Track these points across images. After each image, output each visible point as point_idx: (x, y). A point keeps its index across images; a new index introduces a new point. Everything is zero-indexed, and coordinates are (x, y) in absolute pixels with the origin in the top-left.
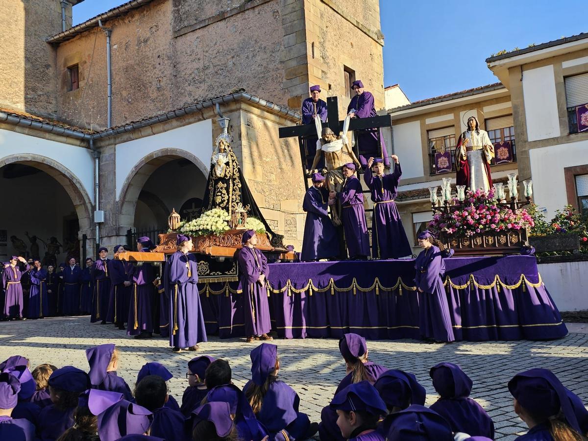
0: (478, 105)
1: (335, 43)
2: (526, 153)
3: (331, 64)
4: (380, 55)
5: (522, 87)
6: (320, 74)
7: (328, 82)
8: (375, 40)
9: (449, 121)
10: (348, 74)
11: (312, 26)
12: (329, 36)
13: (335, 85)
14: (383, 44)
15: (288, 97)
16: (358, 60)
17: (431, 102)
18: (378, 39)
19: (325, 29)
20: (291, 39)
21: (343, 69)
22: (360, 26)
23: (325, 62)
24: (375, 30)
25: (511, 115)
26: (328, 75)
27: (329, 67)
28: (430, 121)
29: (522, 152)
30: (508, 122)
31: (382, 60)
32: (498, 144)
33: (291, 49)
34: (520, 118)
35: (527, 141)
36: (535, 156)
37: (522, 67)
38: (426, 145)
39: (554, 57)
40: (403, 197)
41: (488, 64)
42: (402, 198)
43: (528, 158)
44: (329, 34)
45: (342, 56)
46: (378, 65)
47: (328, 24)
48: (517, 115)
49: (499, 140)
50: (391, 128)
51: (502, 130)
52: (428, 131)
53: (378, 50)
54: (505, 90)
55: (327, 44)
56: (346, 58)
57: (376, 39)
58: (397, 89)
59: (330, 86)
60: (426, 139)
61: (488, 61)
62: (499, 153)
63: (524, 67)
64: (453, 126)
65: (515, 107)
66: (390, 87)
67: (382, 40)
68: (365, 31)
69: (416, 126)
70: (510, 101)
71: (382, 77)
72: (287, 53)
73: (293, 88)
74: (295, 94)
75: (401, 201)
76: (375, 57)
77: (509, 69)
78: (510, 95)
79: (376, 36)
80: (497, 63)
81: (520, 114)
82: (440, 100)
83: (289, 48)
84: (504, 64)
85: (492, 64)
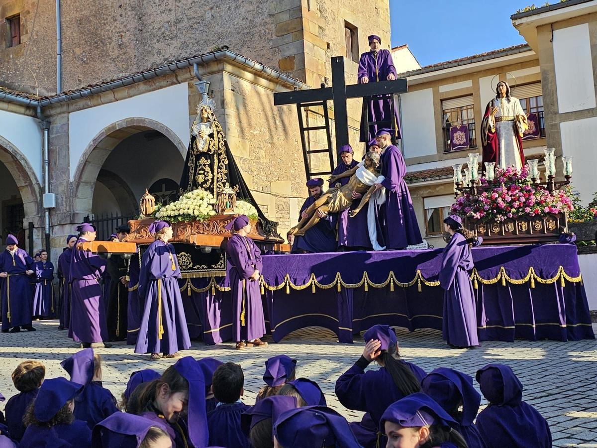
0: (500, 70)
2: (556, 127)
3: (330, 19)
4: (387, 9)
5: (552, 48)
6: (316, 31)
7: (326, 40)
9: (467, 88)
10: (349, 31)
13: (334, 44)
15: (279, 57)
16: (361, 15)
17: (445, 66)
21: (343, 25)
23: (323, 17)
25: (539, 82)
26: (327, 32)
27: (327, 23)
28: (444, 89)
29: (552, 125)
30: (536, 90)
31: (389, 15)
34: (550, 85)
35: (558, 113)
36: (566, 128)
37: (553, 26)
38: (439, 117)
39: (589, 14)
40: (413, 178)
41: (514, 21)
42: (411, 180)
43: (559, 133)
45: (342, 9)
46: (384, 22)
48: (546, 82)
50: (399, 96)
51: (528, 100)
52: (442, 101)
53: (384, 3)
54: (532, 53)
56: (348, 12)
58: (405, 50)
59: (328, 45)
60: (440, 110)
61: (514, 18)
63: (554, 26)
64: (472, 94)
65: (544, 72)
66: (397, 47)
69: (427, 94)
70: (539, 65)
71: (389, 36)
72: (277, 4)
73: (285, 47)
74: (287, 54)
75: (411, 183)
76: (381, 12)
77: (538, 27)
78: (539, 59)
80: (524, 20)
81: (550, 81)
82: (456, 64)
84: (532, 22)
85: (518, 22)
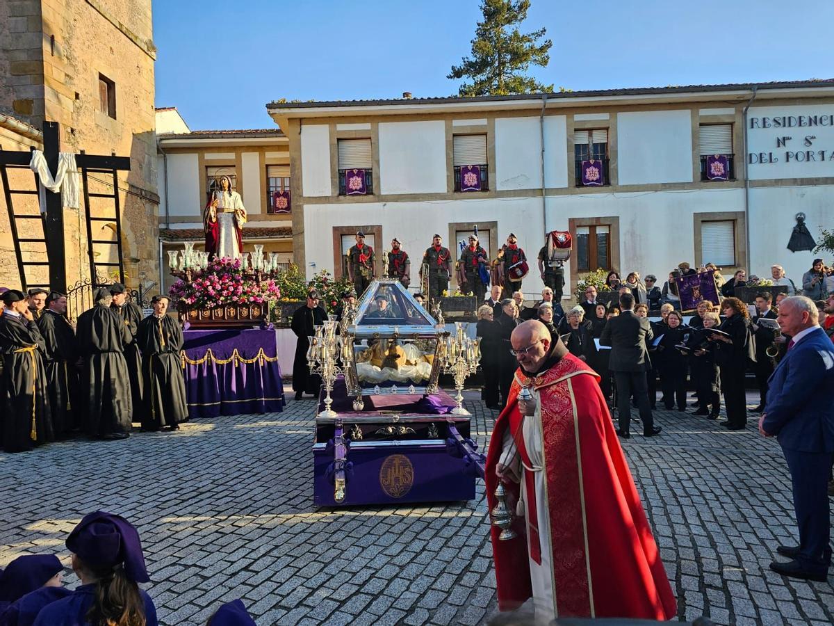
0: (260, 148)
1: (87, 43)
2: (301, 207)
3: (80, 67)
4: (151, 70)
5: (300, 140)
6: (62, 78)
7: (74, 89)
8: (144, 51)
9: (230, 160)
10: (106, 84)
11: (51, 14)
12: (78, 32)
13: (85, 95)
14: (154, 58)
15: (13, 97)
16: (119, 70)
17: (210, 136)
18: (148, 50)
19: (72, 22)
20: (21, 23)
21: (97, 77)
22: (124, 30)
23: (71, 64)
24: (146, 39)
25: (288, 165)
26: (76, 81)
27: (77, 72)
28: (209, 156)
29: (297, 206)
30: (285, 172)
31: (153, 76)
32: (279, 192)
33: (20, 37)
34: (297, 171)
35: (302, 196)
36: (308, 209)
37: (301, 121)
38: (204, 181)
39: (330, 117)
40: (174, 237)
41: (269, 110)
42: (172, 237)
43: (302, 213)
44: (78, 29)
45: (96, 61)
46: (147, 80)
47: (77, 17)
48: (294, 166)
49: (279, 189)
50: (165, 156)
51: (283, 179)
52: (207, 167)
53: (148, 64)
54: (286, 139)
55: (74, 42)
56: (103, 65)
57: (146, 49)
58: (173, 112)
59: (77, 96)
60: (204, 175)
61: (269, 106)
62: (278, 202)
63: (303, 121)
64: (234, 166)
65: (293, 159)
66: (165, 108)
67: (153, 53)
68: (130, 37)
69: (194, 158)
70: (288, 151)
71: (152, 96)
72: (12, 40)
73: (22, 88)
74: (24, 96)
75: (172, 241)
76: (144, 72)
77: (289, 119)
78: (288, 146)
79: (146, 47)
80: (277, 111)
81: (297, 167)
82: (220, 136)
83: (17, 35)
84: (284, 114)
85: (272, 111)
